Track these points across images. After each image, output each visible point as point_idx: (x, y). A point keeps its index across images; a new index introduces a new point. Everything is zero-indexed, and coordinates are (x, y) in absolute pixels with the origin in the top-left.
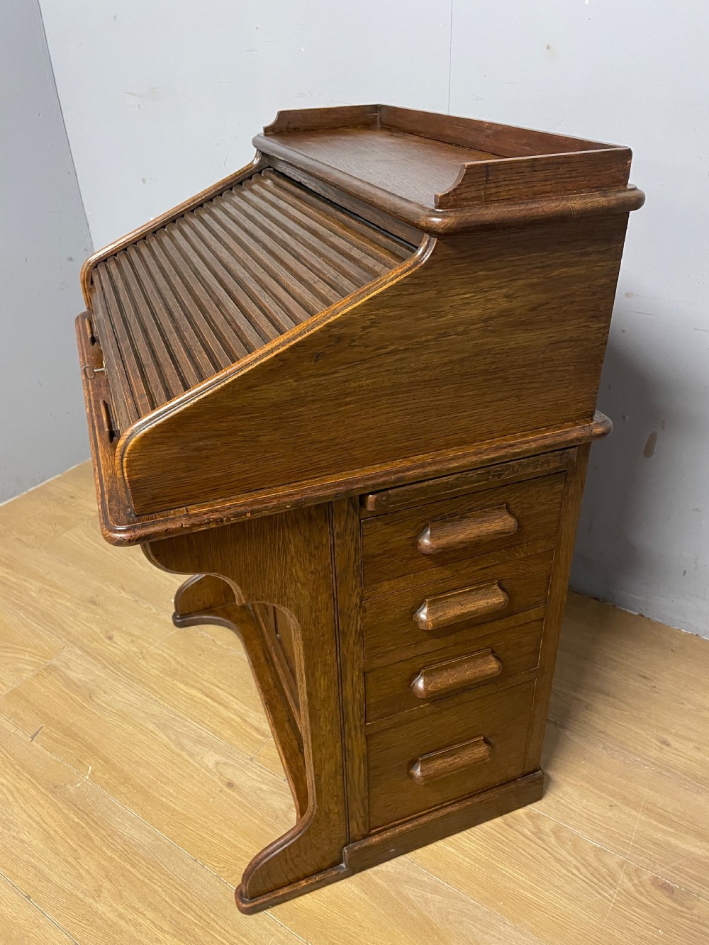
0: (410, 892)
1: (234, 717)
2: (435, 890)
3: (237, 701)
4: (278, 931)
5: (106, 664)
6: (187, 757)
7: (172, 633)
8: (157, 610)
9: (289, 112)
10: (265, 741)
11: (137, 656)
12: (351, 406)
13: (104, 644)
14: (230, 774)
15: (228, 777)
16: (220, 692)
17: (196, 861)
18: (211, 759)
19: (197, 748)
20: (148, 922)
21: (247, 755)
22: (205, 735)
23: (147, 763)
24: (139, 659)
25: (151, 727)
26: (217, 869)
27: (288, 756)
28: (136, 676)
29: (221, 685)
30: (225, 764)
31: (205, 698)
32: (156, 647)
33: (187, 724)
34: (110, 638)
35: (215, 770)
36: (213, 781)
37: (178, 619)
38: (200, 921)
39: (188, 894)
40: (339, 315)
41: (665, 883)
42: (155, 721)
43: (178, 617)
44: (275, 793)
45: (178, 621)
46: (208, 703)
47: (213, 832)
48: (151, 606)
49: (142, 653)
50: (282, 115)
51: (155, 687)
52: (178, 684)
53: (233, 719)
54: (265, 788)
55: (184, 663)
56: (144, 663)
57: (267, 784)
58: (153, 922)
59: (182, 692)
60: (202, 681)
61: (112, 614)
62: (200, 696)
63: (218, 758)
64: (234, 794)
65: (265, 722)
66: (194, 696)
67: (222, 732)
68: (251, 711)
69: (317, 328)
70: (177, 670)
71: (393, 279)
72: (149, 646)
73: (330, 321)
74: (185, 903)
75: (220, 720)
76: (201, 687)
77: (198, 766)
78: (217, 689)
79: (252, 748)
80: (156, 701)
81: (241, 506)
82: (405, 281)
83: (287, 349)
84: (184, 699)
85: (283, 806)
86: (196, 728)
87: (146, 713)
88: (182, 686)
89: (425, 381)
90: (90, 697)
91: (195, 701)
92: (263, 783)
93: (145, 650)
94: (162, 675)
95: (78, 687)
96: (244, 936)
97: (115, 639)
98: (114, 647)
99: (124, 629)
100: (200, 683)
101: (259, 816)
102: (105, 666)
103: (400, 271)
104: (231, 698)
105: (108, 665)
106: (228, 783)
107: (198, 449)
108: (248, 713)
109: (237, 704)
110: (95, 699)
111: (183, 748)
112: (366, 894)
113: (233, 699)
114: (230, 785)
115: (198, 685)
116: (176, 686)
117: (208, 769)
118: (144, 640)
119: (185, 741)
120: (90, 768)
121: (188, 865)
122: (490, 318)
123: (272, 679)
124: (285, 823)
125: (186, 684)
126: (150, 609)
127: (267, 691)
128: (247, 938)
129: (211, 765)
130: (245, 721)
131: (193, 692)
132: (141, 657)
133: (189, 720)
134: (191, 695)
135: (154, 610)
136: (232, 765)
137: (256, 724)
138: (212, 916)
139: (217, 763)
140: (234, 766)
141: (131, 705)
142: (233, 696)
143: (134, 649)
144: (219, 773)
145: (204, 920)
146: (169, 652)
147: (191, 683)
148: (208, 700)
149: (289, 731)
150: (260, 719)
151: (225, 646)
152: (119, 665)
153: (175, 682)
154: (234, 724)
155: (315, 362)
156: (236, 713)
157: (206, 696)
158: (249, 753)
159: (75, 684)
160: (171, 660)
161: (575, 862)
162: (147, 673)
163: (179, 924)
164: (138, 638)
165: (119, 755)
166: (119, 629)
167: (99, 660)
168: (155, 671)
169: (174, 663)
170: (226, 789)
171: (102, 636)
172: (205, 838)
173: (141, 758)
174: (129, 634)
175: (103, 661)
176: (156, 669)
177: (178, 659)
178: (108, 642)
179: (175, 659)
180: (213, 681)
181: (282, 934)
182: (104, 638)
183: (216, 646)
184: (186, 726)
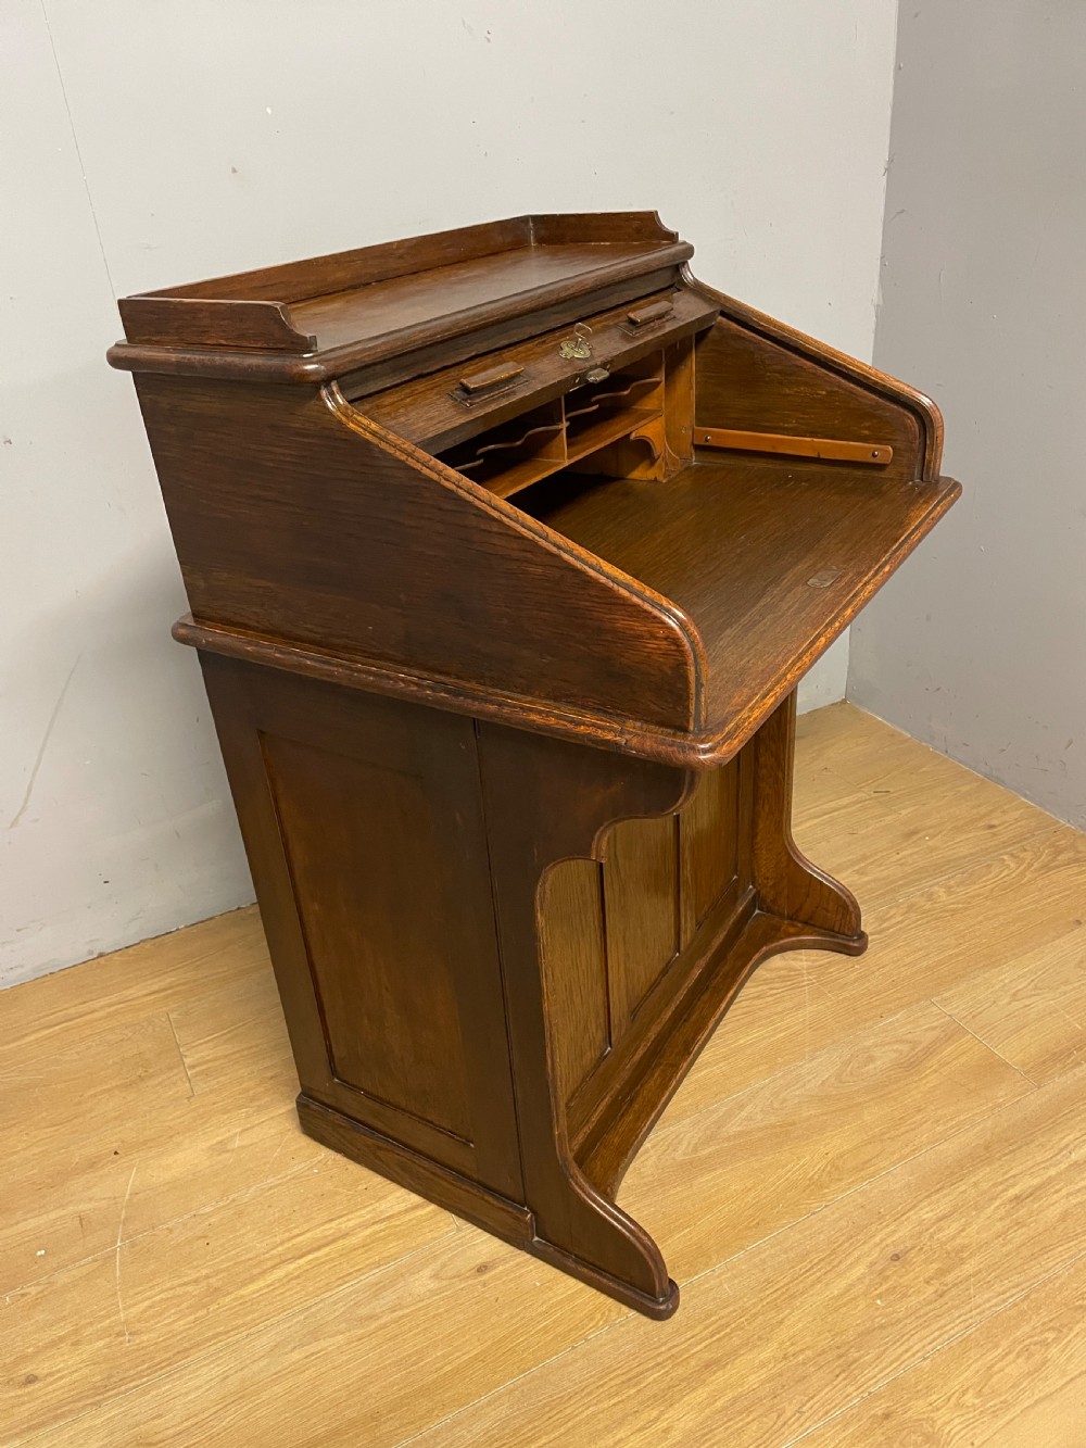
0: (733, 1128)
1: (369, 1231)
2: (742, 1107)
3: (345, 1219)
5: (86, 1402)
6: (398, 1314)
8: (38, 1284)
11: (121, 1343)
13: (38, 1394)
14: (464, 1264)
15: (468, 1268)
16: (308, 1235)
17: (573, 1348)
18: (422, 1282)
19: (389, 1297)
20: (632, 1438)
21: (450, 1231)
22: (372, 1279)
23: (365, 1377)
24: (129, 1341)
25: (297, 1355)
26: (601, 1323)
28: (167, 1356)
29: (296, 1232)
30: (444, 1266)
31: (301, 1261)
32: (125, 1309)
33: (333, 1298)
34: (31, 1380)
35: (445, 1283)
36: (462, 1289)
38: (663, 1368)
39: (619, 1372)
42: (291, 1346)
46: (317, 1259)
47: (540, 1314)
48: (18, 1291)
49: (119, 1335)
51: (218, 1330)
52: (242, 1292)
53: (369, 1236)
55: (204, 1272)
56: (147, 1336)
58: (639, 1430)
59: (265, 1290)
60: (267, 1256)
62: (292, 1266)
63: (427, 1272)
64: (501, 1268)
66: (286, 1276)
67: (385, 1254)
68: (377, 1205)
70: (208, 1287)
72: (113, 1319)
74: (629, 1379)
75: (361, 1251)
76: (275, 1261)
77: (421, 1305)
78: (302, 1238)
79: (442, 1224)
80: (248, 1335)
84: (280, 1291)
86: (351, 1289)
87: (263, 1356)
88: (252, 1288)
91: (298, 1277)
93: (117, 1329)
94: (200, 1313)
96: (708, 1316)
97: (42, 1372)
98: (62, 1378)
99: (31, 1349)
100: (268, 1259)
102: (94, 1404)
104: (333, 1224)
105: (98, 1398)
106: (478, 1271)
108: (378, 1210)
109: (349, 1220)
110: (161, 1436)
111: (371, 1317)
112: (715, 1169)
113: (337, 1222)
114: (483, 1269)
115: (270, 1264)
116: (242, 1296)
117: (433, 1293)
118: (91, 1324)
119: (364, 1311)
121: (576, 1361)
125: (253, 1279)
126: (23, 1295)
128: (711, 1316)
129: (433, 1285)
131: (279, 1273)
132: (127, 1338)
133: (330, 1294)
134: (281, 1279)
135: (33, 1290)
136: (450, 1259)
137: (402, 1207)
138: (663, 1349)
139: (436, 1276)
140: (455, 1255)
141: (226, 1377)
142: (332, 1220)
143: (101, 1343)
144: (454, 1277)
145: (664, 1362)
146: (158, 1289)
147: (255, 1271)
148: (310, 1257)
151: (221, 1204)
153: (231, 1296)
154: (382, 1234)
156: (364, 1225)
160: (179, 1291)
161: (765, 987)
162: (174, 1336)
163: (655, 1396)
164: (76, 1332)
165: (314, 1420)
166: (23, 1359)
167: (70, 1411)
168: (182, 1322)
169: (189, 1288)
170: (486, 1277)
171: (12, 1394)
172: (546, 1326)
173: (348, 1386)
174: (54, 1344)
175: (80, 1404)
176: (179, 1319)
177: (186, 1279)
178: (37, 1385)
179: (185, 1284)
180: (278, 1240)
181: (722, 1274)
182: (20, 1392)
183: (210, 1215)
184: (335, 1303)
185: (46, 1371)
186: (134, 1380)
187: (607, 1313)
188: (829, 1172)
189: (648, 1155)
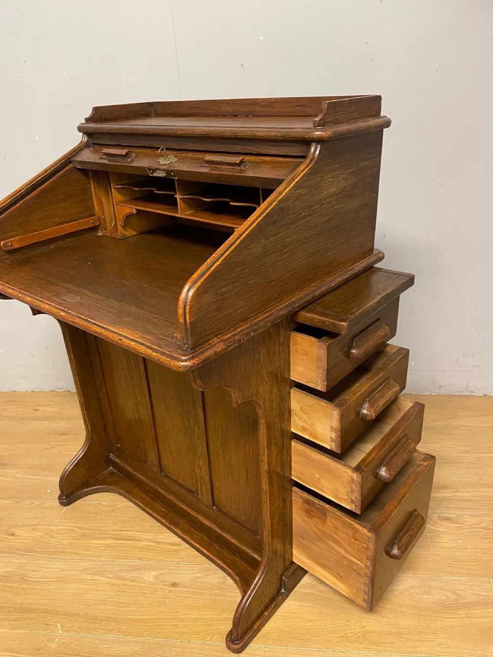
1: (148, 543)
3: (144, 533)
4: (265, 651)
5: (21, 552)
6: (132, 583)
7: (63, 512)
8: (40, 502)
9: (101, 107)
10: (180, 548)
11: (45, 537)
12: (288, 254)
13: (10, 541)
14: (170, 579)
15: (170, 581)
16: (127, 533)
17: (182, 641)
18: (150, 576)
19: (134, 575)
21: (175, 562)
22: (134, 564)
23: (103, 600)
24: (47, 538)
25: (89, 577)
26: (200, 638)
27: (206, 547)
28: (53, 550)
29: (125, 529)
30: (162, 574)
31: (118, 541)
32: (56, 526)
33: (117, 563)
34: (13, 534)
35: (157, 582)
36: (161, 588)
37: (65, 499)
40: (283, 194)
41: (445, 517)
42: (90, 572)
43: (64, 497)
44: (209, 575)
45: (64, 501)
46: (123, 543)
47: (180, 618)
48: (33, 501)
49: (46, 534)
50: (96, 110)
51: (74, 551)
52: (92, 542)
53: (147, 545)
54: (199, 575)
55: (87, 527)
56: (54, 540)
57: (199, 572)
59: (98, 545)
60: (109, 532)
61: (3, 519)
62: (114, 542)
63: (154, 573)
64: (181, 589)
65: (172, 537)
66: (109, 544)
67: (146, 556)
68: (158, 535)
69: (274, 204)
70: (83, 533)
71: (303, 171)
72: (50, 527)
73: (279, 198)
75: (139, 550)
76: (111, 536)
77: (143, 585)
78: (124, 532)
79: (174, 557)
80: (81, 559)
81: (246, 329)
82: (309, 171)
83: (262, 219)
84: (103, 549)
85: (220, 580)
86: (125, 563)
87: (79, 570)
88: (95, 542)
89: (316, 234)
90: (24, 579)
91: (112, 547)
92: (197, 573)
93: (48, 532)
94: (75, 541)
95: (9, 577)
97: (17, 533)
98: (21, 539)
99: (20, 524)
100: (108, 534)
101: (207, 593)
102: (22, 554)
103: (305, 165)
104: (138, 533)
105: (24, 553)
106: (172, 585)
107: (223, 294)
108: (157, 537)
109: (145, 535)
110: (30, 579)
111: (123, 579)
113: (140, 533)
114: (174, 585)
115: (108, 536)
116: (90, 543)
118: (42, 525)
119: (122, 574)
120: (58, 625)
121: (178, 647)
122: (339, 193)
123: (163, 508)
125: (98, 539)
126: (33, 503)
127: (165, 516)
129: (152, 580)
130: (157, 542)
131: (107, 542)
132: (48, 536)
133: (116, 560)
134: (106, 544)
135: (37, 503)
136: (167, 573)
137: (167, 541)
139: (156, 577)
140: (169, 573)
141: (63, 571)
142: (139, 531)
143: (39, 534)
144: (162, 581)
146: (69, 524)
147: (101, 536)
149: (196, 533)
150: (167, 537)
151: (111, 504)
152: (33, 549)
153: (87, 541)
154: (151, 547)
155: (274, 226)
156: (148, 540)
157: (119, 540)
158: (175, 560)
159: (4, 576)
160: (75, 529)
162: (61, 545)
164: (37, 525)
165: (76, 606)
166: (16, 526)
167: (13, 553)
168: (67, 541)
169: (78, 530)
170: (173, 589)
171: (4, 536)
172: (179, 625)
173: (96, 600)
174: (27, 526)
175: (18, 552)
176: (66, 539)
177: (80, 526)
178: (13, 537)
179: (77, 527)
180: (117, 528)
181: (269, 652)
182: (7, 537)
183: (104, 506)
184: (116, 565)
185: (18, 534)
186: (37, 553)
187: (206, 636)
188: (359, 636)
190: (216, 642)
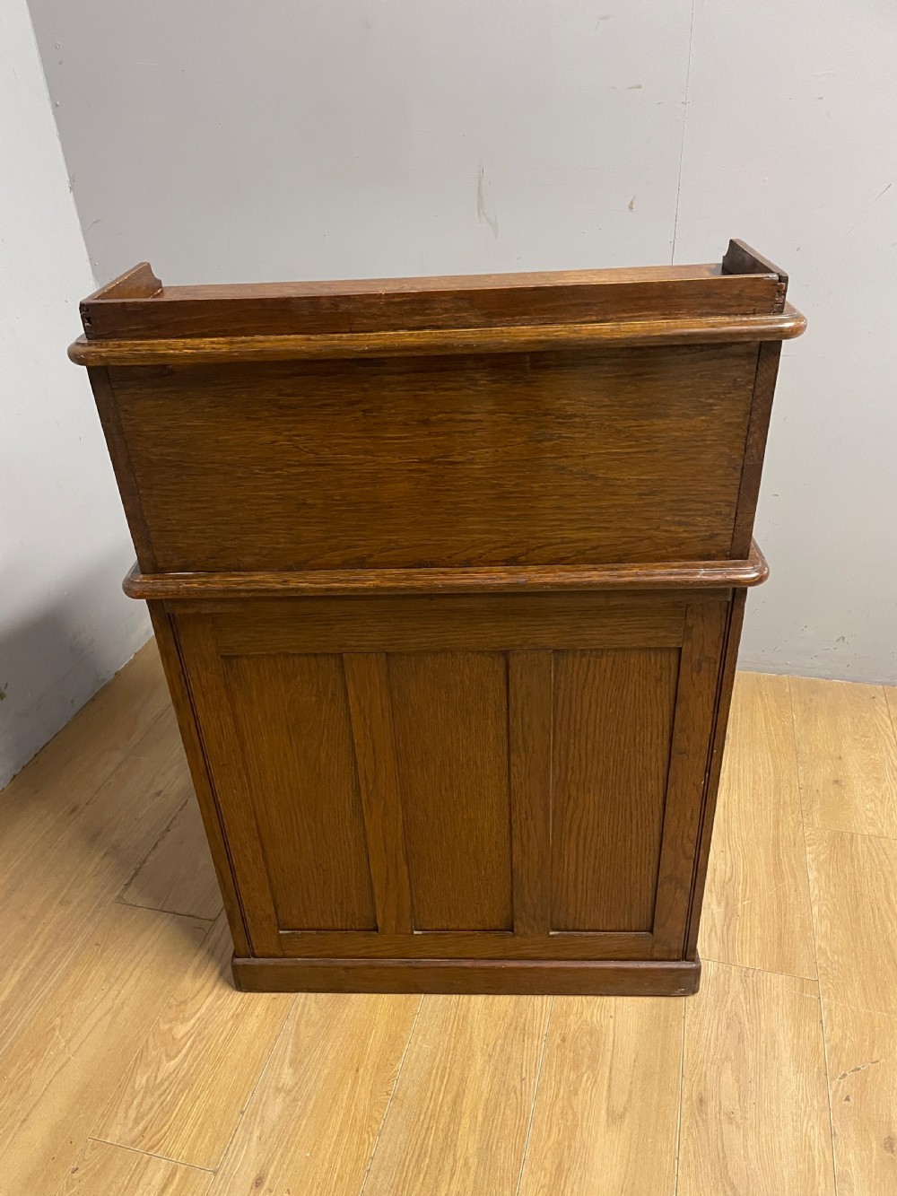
4: (416, 1044)
10: (184, 1167)
15: (248, 1189)
17: (368, 1171)
20: (451, 1187)
26: (371, 1139)
38: (432, 1128)
39: (409, 1157)
44: (262, 1117)
47: (327, 1173)
54: (257, 1133)
57: (251, 1133)
58: (451, 1179)
64: (272, 1170)
74: (419, 1156)
85: (279, 1100)
92: (250, 1140)
96: (430, 1074)
101: (297, 1122)
106: (257, 1186)
114: (258, 1182)
121: (377, 1177)
124: (300, 1088)
128: (432, 1070)
138: (422, 1117)
145: (429, 1124)
158: (206, 1179)
163: (442, 1149)
170: (267, 1184)
172: (338, 1175)
181: (416, 1040)
187: (369, 1129)
189: (307, 1006)
190: (383, 1115)
